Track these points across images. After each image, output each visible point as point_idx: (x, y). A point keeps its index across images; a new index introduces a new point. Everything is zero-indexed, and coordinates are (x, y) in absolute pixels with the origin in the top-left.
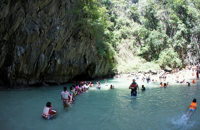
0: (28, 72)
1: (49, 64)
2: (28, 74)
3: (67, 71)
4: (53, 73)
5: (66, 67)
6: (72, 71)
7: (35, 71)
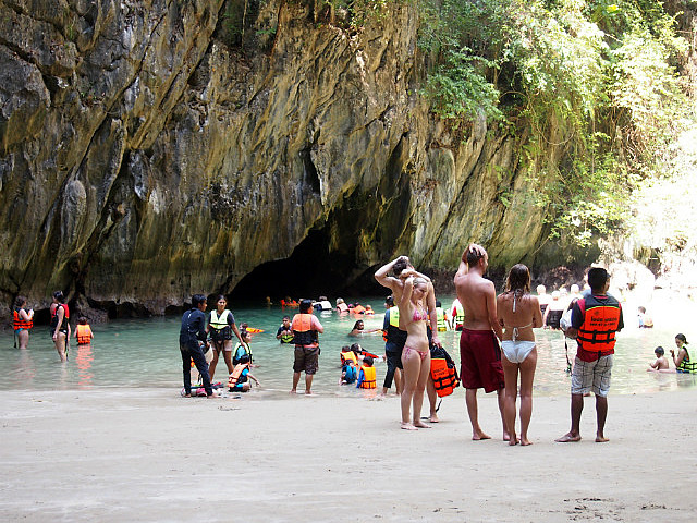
0: (16, 262)
1: (109, 219)
2: (14, 270)
3: (205, 241)
4: (129, 260)
5: (194, 224)
6: (235, 242)
7: (43, 254)
